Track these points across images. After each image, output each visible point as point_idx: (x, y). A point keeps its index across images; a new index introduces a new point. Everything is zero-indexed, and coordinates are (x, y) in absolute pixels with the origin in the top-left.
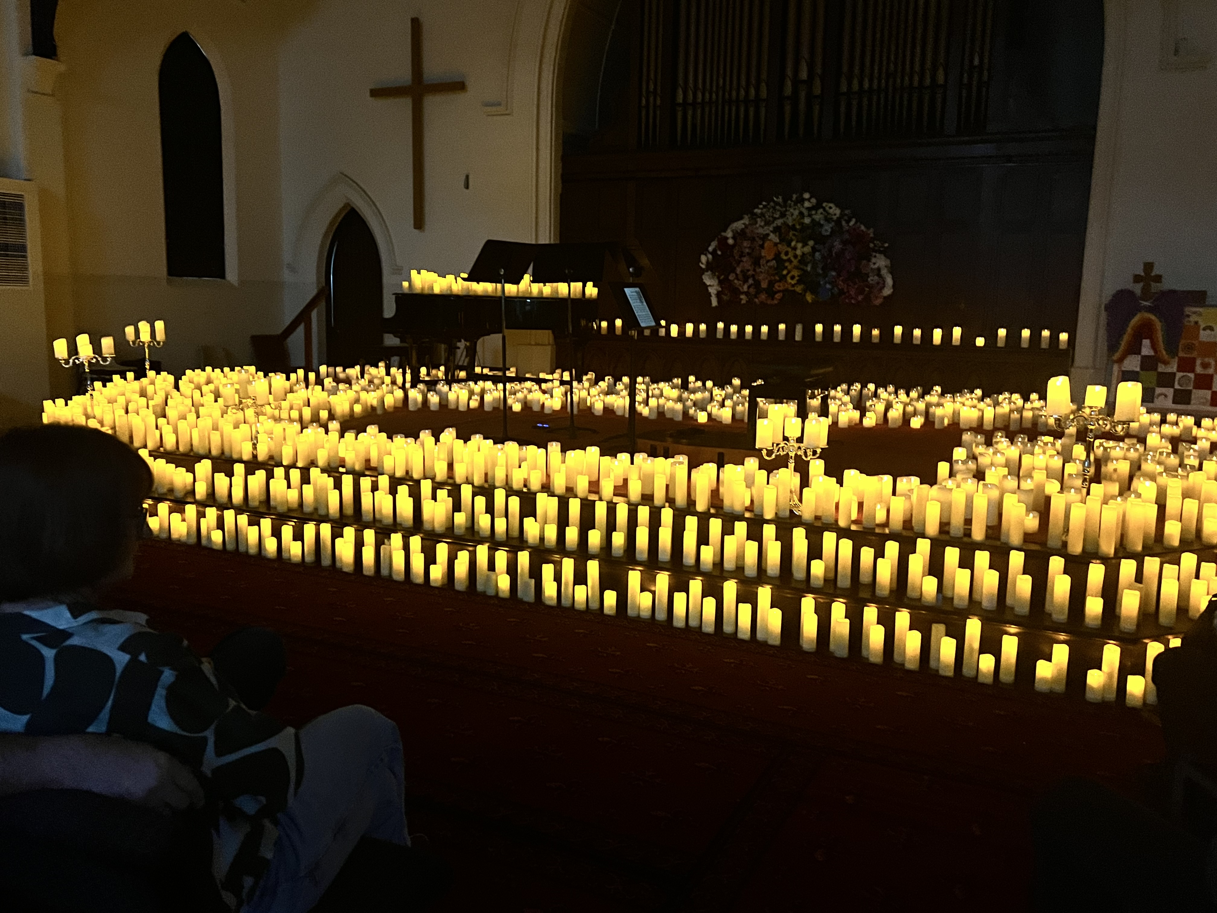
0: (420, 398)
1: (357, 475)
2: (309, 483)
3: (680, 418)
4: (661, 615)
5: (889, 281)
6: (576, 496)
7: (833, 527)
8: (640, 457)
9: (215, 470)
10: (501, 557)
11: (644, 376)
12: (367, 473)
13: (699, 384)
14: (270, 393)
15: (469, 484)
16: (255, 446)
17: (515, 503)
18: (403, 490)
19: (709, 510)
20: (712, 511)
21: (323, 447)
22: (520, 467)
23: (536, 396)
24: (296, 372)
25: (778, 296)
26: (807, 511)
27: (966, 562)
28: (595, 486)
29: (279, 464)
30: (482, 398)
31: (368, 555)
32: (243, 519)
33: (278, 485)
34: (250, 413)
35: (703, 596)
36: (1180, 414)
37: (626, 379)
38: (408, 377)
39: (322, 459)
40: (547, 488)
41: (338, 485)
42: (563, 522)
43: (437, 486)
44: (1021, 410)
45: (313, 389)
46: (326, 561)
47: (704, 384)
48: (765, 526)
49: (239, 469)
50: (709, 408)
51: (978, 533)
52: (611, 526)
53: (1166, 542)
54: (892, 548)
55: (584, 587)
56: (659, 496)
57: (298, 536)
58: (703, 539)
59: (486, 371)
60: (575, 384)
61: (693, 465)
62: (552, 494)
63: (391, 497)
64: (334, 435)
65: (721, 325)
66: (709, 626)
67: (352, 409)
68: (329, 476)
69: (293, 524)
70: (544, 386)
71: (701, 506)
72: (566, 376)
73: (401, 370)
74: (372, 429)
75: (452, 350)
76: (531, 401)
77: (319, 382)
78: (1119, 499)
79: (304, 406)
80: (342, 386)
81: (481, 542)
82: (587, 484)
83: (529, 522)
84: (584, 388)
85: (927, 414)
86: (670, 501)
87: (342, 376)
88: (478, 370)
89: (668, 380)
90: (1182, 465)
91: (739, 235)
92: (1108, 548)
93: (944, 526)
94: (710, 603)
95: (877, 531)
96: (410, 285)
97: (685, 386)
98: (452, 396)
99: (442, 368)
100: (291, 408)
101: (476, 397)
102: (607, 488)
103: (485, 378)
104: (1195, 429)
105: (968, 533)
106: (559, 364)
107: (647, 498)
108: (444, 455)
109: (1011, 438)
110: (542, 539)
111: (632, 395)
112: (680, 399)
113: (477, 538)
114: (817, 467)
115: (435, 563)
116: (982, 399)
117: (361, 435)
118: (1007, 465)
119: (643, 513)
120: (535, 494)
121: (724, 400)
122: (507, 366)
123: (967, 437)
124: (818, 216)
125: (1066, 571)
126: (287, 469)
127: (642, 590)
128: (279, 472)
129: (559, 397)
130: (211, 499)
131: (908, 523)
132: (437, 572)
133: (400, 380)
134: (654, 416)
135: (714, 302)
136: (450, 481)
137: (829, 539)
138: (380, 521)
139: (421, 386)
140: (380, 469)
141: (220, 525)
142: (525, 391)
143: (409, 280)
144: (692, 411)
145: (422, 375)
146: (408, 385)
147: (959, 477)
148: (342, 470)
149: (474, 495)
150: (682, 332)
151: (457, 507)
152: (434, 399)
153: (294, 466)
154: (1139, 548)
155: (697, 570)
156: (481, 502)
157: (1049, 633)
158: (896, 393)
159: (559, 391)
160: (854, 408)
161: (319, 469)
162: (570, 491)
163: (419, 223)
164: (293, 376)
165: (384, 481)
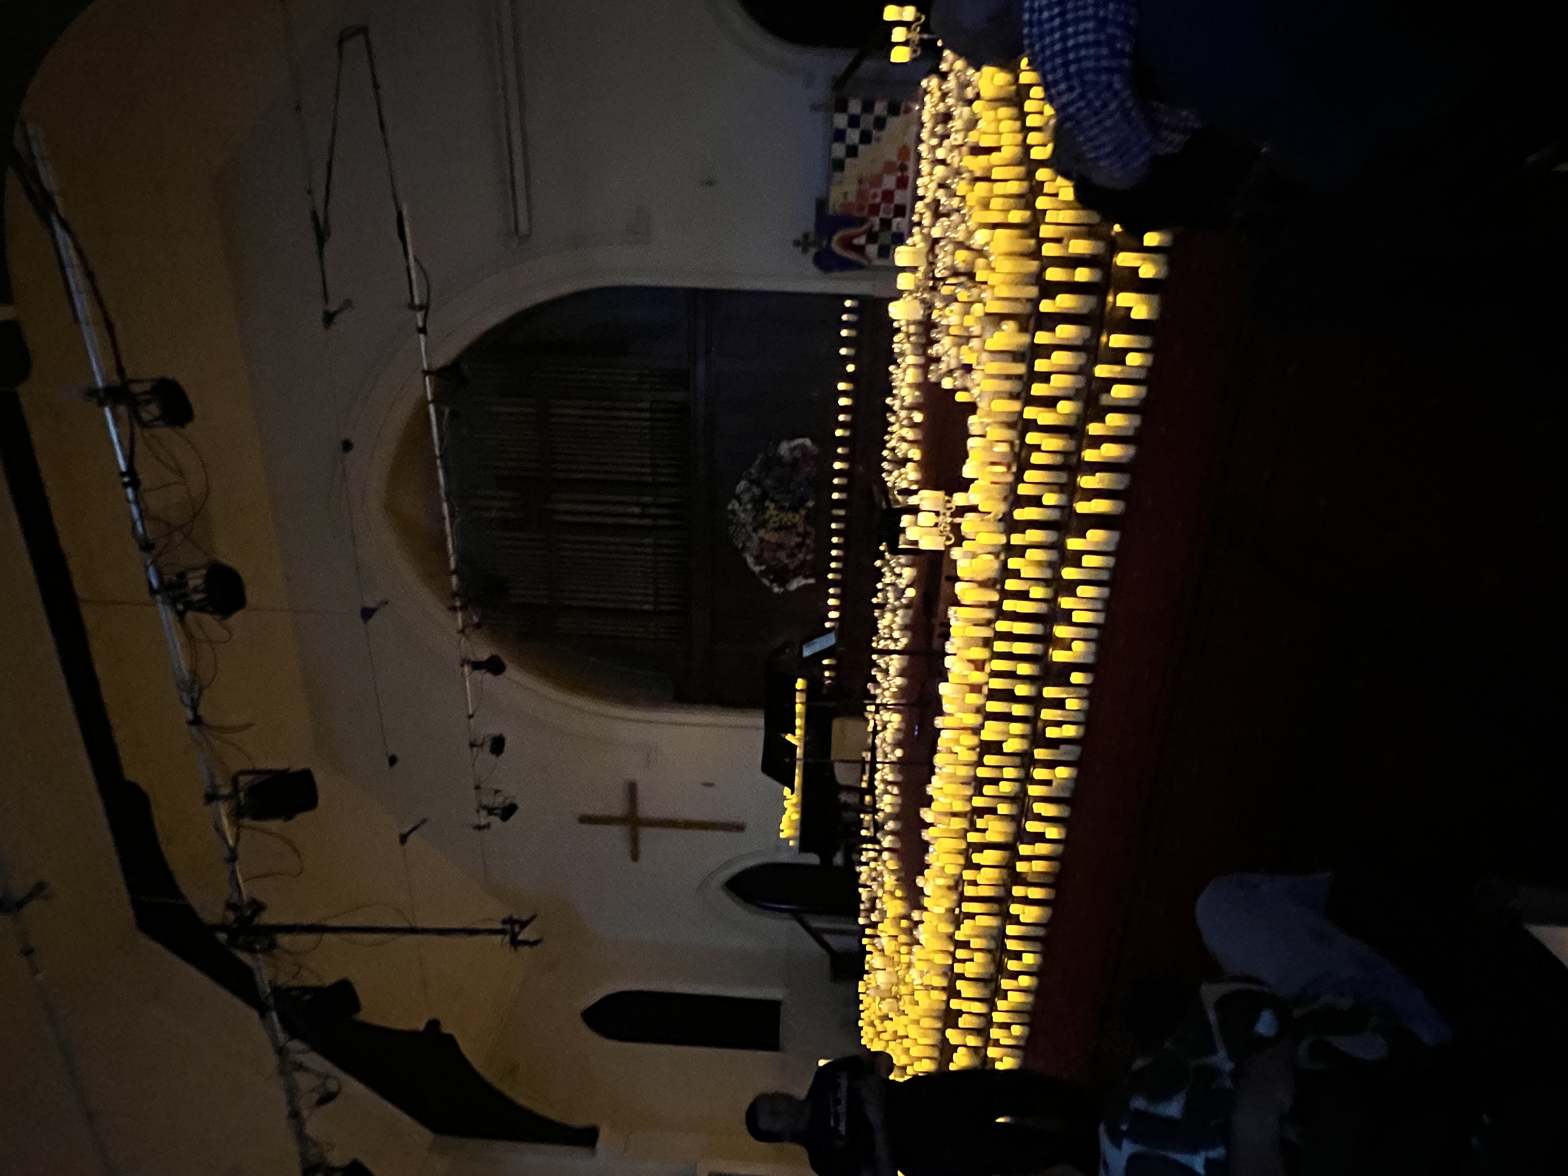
0: (889, 838)
1: (963, 898)
2: (969, 942)
3: (911, 612)
4: (1093, 633)
5: (800, 441)
6: (984, 705)
7: (1013, 487)
8: (949, 647)
9: (955, 1026)
10: (1039, 773)
11: (872, 641)
12: (960, 889)
13: (880, 595)
14: (885, 970)
15: (971, 799)
16: (934, 988)
17: (989, 759)
18: (976, 858)
19: (997, 590)
20: (998, 587)
21: (937, 926)
22: (957, 753)
23: (889, 735)
24: (865, 945)
25: (809, 529)
26: (999, 508)
27: (1045, 377)
28: (975, 688)
29: (952, 967)
30: (891, 783)
31: (1035, 893)
32: (1001, 1004)
33: (970, 969)
34: (903, 990)
35: (1075, 595)
36: (913, 212)
37: (874, 657)
38: (870, 846)
39: (948, 929)
40: (976, 731)
41: (972, 916)
42: (1007, 717)
43: (973, 828)
44: (908, 335)
45: (882, 931)
46: (1040, 932)
47: (880, 590)
48: (1012, 542)
49: (955, 1004)
50: (902, 587)
51: (1020, 369)
52: (1011, 675)
53: (1027, 221)
54: (1032, 438)
55: (1067, 701)
56: (986, 632)
57: (1017, 956)
58: (1023, 595)
59: (865, 778)
60: (878, 701)
61: (957, 603)
62: (982, 726)
63: (983, 869)
64: (925, 916)
65: (830, 576)
66: (1104, 592)
67: (900, 898)
68: (963, 923)
69: (1006, 959)
70: (879, 728)
71: (995, 597)
72: (872, 708)
73: (864, 853)
74: (920, 882)
75: (847, 806)
76: (894, 739)
77: (874, 925)
78: (991, 259)
79: (897, 940)
80: (879, 905)
81: (1025, 792)
82: (974, 695)
83: (1007, 748)
84: (882, 693)
85: (911, 408)
86: (989, 623)
87: (867, 905)
88: (864, 785)
89: (875, 620)
90: (958, 210)
91: (758, 560)
92: (1033, 265)
93: (1013, 396)
94: (1081, 591)
95: (1017, 449)
96: (792, 839)
97: (882, 606)
98: (888, 809)
99: (862, 816)
100: (899, 952)
101: (889, 788)
102: (977, 677)
103: (872, 779)
104: (927, 200)
105: (1019, 377)
106: (860, 714)
107: (987, 643)
108: (945, 819)
109: (933, 342)
110: (1022, 736)
111: (889, 652)
112: (894, 611)
113: (1022, 795)
114: (959, 499)
115: (1043, 834)
116: (898, 366)
117: (926, 892)
118: (959, 346)
119: (1000, 646)
120: (981, 741)
121: (895, 574)
122: (860, 759)
123: (932, 377)
124: (746, 497)
125: (1053, 298)
126: (955, 960)
127: (1070, 649)
128: (958, 968)
129: (891, 715)
130: (982, 1032)
131: (1010, 425)
132: (1052, 832)
133: (872, 854)
134: (909, 634)
135: (811, 581)
136: (969, 815)
137: (1023, 490)
138: (1004, 880)
139: (878, 835)
140: (956, 877)
141: (1006, 1026)
142: (884, 745)
143: (787, 840)
144: (904, 601)
145: (869, 834)
146: (877, 847)
147: (969, 384)
148: (957, 911)
149: (981, 795)
150: (835, 608)
151: (993, 811)
152: (890, 825)
153: (953, 955)
154: (1032, 242)
155: (1052, 602)
156: (988, 790)
157: (1108, 308)
158: (892, 433)
159: (886, 716)
160: (904, 467)
161: (957, 932)
162: (980, 710)
163: (739, 828)
164: (869, 948)
165: (968, 875)
